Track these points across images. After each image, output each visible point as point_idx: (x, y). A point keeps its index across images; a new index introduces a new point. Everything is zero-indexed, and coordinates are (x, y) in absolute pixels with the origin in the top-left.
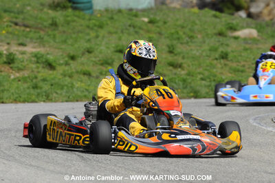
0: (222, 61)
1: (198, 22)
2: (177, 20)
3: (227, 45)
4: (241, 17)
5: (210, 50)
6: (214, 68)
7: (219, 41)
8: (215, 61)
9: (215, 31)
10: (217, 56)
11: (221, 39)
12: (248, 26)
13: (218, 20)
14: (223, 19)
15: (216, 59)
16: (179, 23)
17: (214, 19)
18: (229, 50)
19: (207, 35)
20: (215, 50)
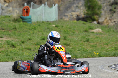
0: (87, 42)
1: (76, 26)
2: (68, 25)
3: (89, 36)
4: (95, 24)
5: (82, 38)
6: (84, 45)
7: (86, 34)
8: (84, 43)
9: (84, 30)
10: (85, 40)
11: (86, 33)
12: (98, 28)
13: (85, 25)
14: (87, 25)
15: (84, 42)
16: (68, 27)
17: (83, 25)
18: (90, 38)
19: (80, 32)
20: (84, 38)
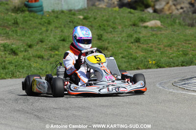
0: (136, 44)
1: (118, 17)
2: (103, 16)
3: (139, 33)
4: (149, 12)
5: (127, 37)
6: (131, 49)
7: (133, 30)
8: (132, 44)
9: (131, 23)
10: (132, 41)
11: (135, 28)
12: (154, 19)
13: (132, 15)
14: (136, 14)
15: (132, 43)
16: (105, 18)
17: (129, 14)
18: (141, 36)
19: (125, 26)
20: (131, 36)
